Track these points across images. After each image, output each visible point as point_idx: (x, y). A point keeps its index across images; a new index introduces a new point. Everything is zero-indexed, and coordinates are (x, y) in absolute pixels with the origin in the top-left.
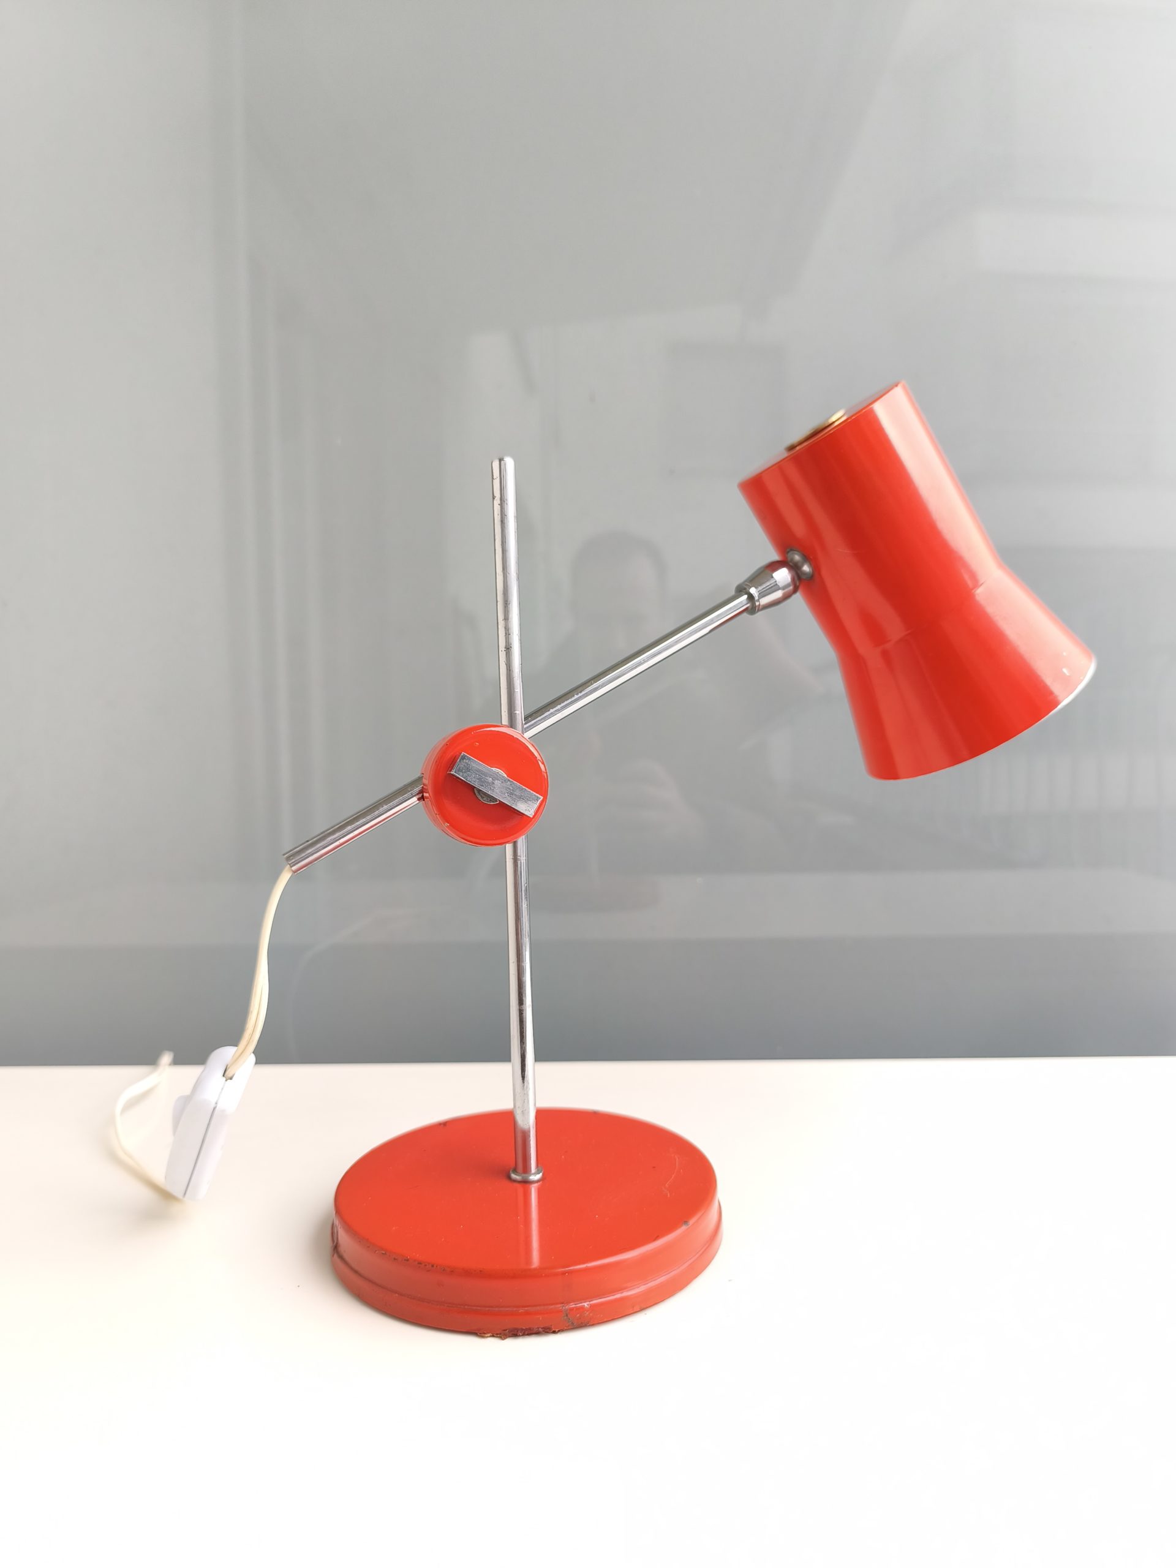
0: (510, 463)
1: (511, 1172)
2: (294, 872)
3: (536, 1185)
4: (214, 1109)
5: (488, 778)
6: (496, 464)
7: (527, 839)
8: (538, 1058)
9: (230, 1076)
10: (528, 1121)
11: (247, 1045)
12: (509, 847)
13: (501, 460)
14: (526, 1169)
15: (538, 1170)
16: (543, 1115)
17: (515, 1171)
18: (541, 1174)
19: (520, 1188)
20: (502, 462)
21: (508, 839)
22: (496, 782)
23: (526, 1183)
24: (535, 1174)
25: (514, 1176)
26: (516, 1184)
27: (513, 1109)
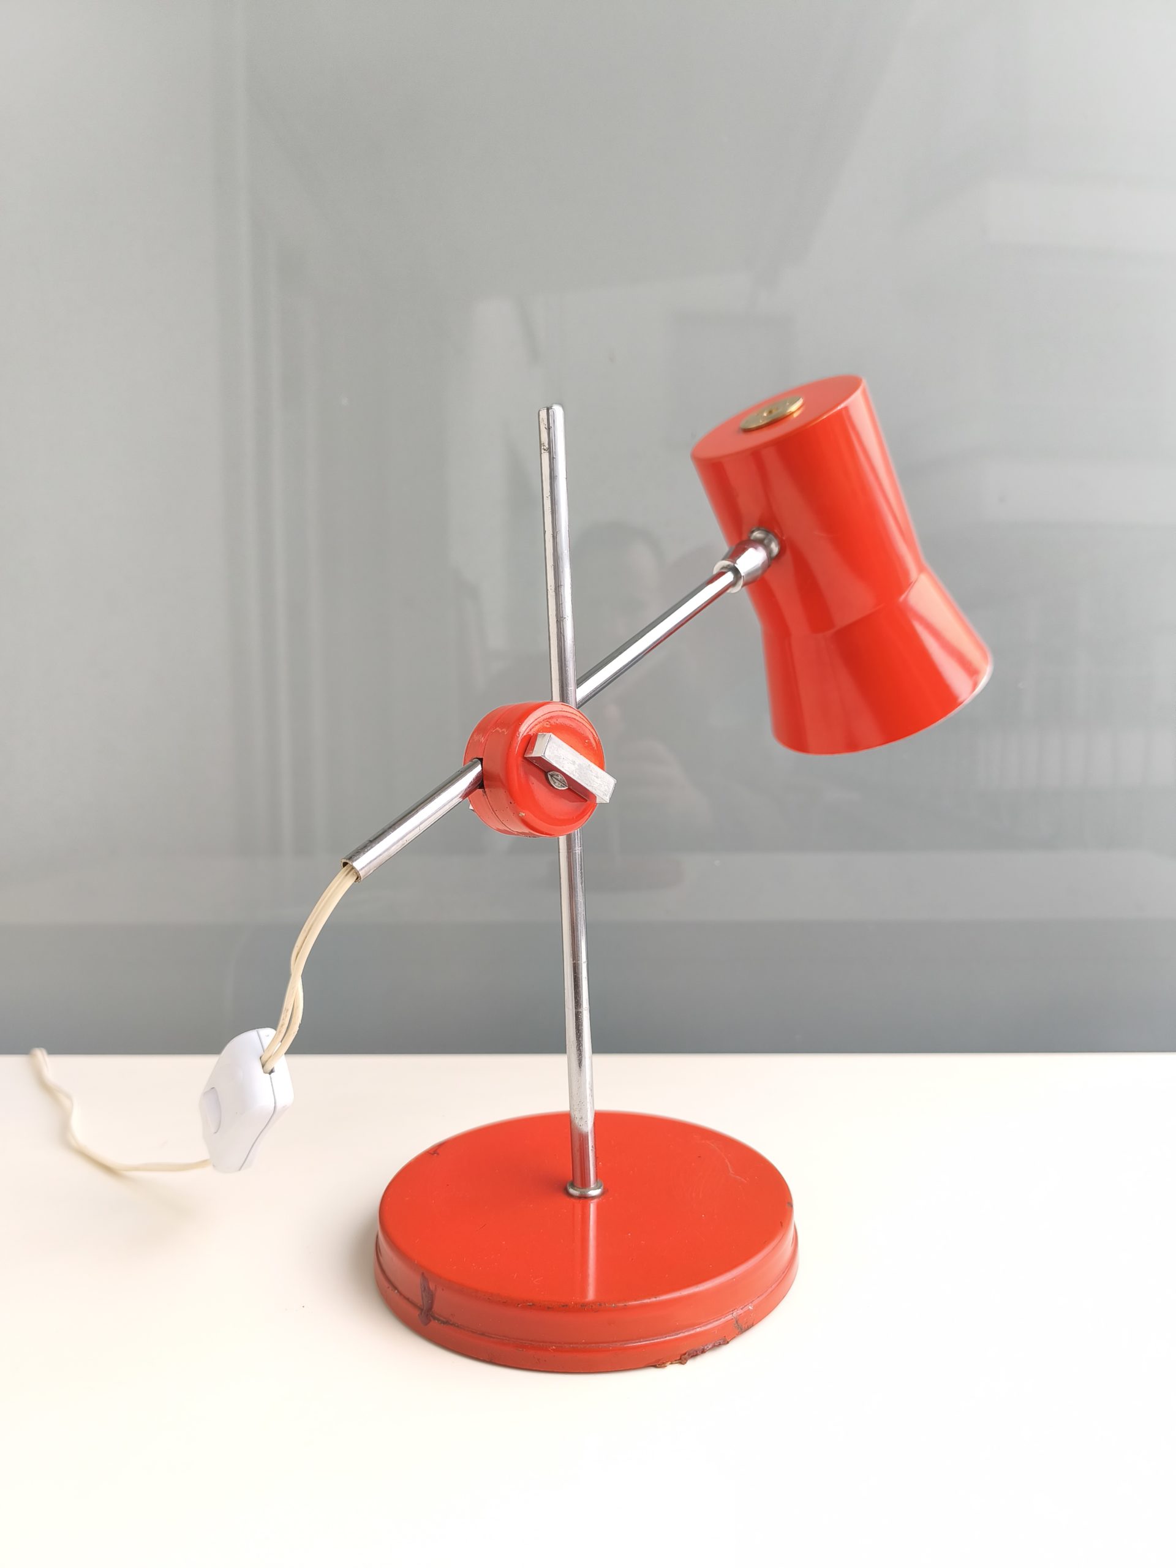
1: (568, 1188)
3: (595, 1201)
8: (596, 1050)
14: (585, 1184)
15: (597, 1185)
16: (601, 1118)
17: (573, 1186)
18: (602, 1187)
19: (578, 1204)
23: (585, 1198)
24: (594, 1189)
25: (571, 1191)
27: (570, 1111)
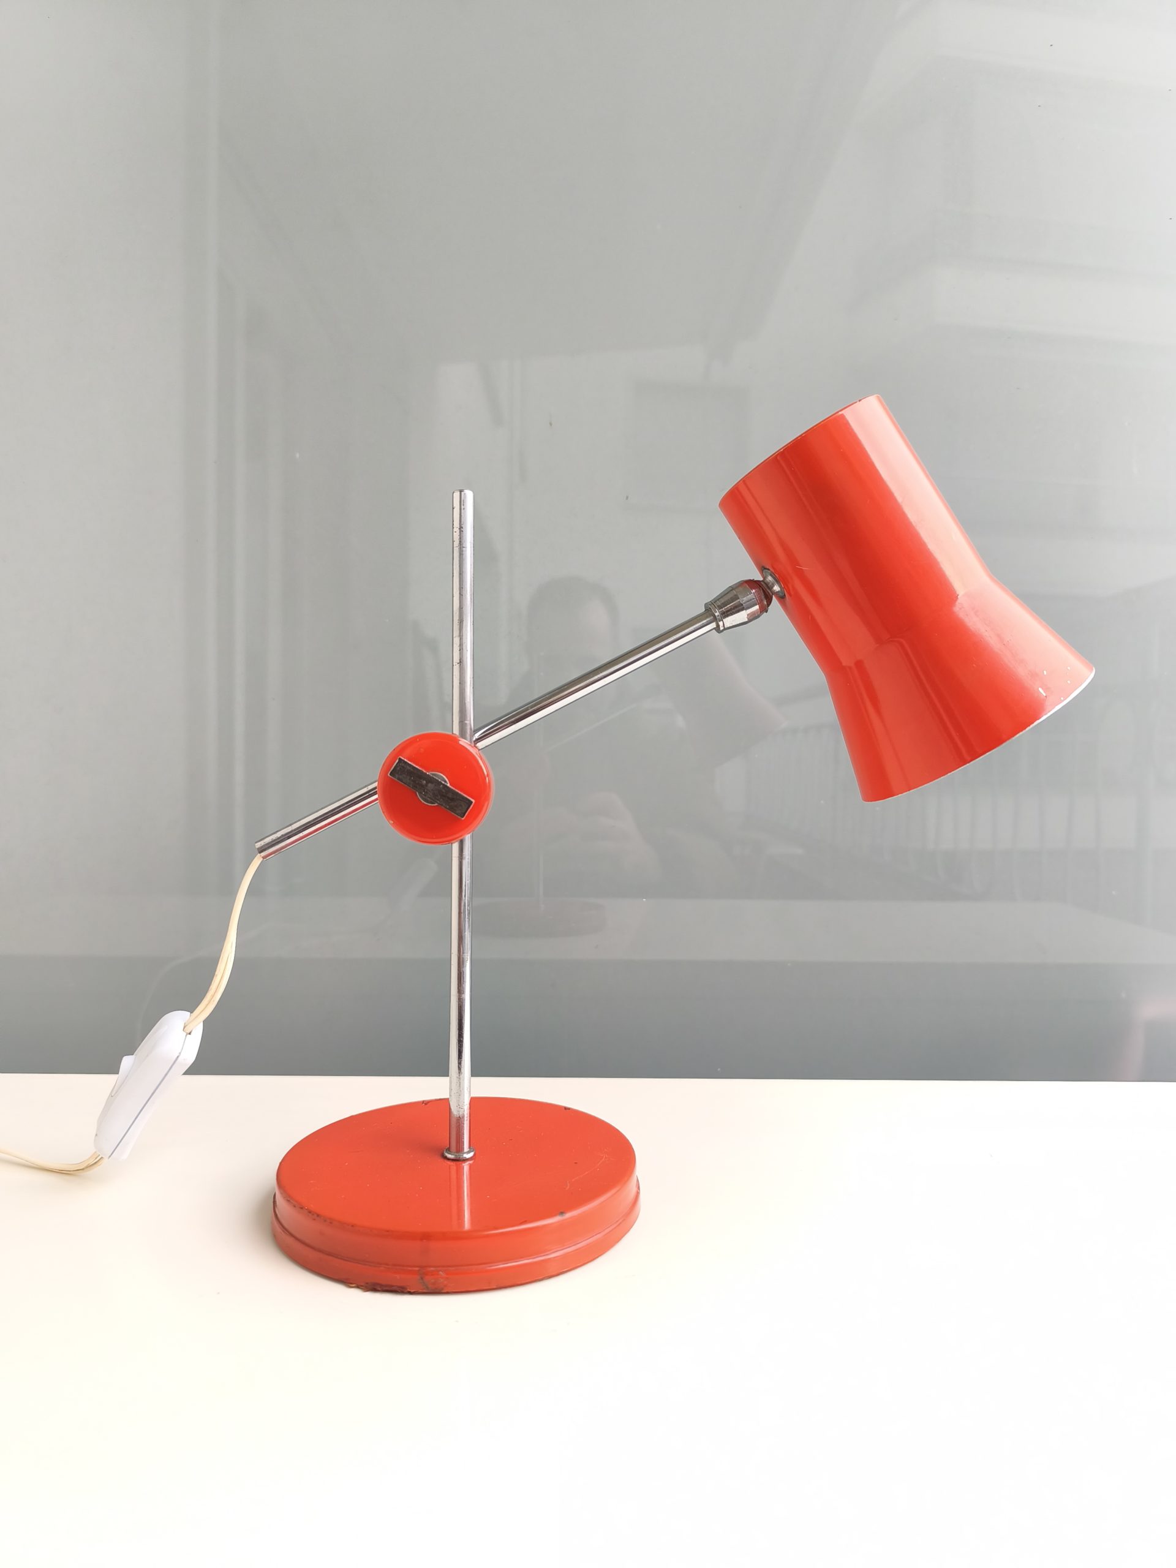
0: (469, 495)
2: (264, 858)
4: (178, 1057)
5: (422, 780)
6: (457, 495)
7: (472, 837)
9: (189, 1032)
10: (462, 1108)
11: (207, 1005)
12: (455, 846)
13: (461, 491)
20: (462, 493)
21: (455, 836)
22: (430, 785)
26: (449, 1163)
